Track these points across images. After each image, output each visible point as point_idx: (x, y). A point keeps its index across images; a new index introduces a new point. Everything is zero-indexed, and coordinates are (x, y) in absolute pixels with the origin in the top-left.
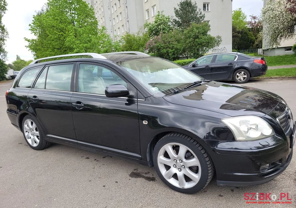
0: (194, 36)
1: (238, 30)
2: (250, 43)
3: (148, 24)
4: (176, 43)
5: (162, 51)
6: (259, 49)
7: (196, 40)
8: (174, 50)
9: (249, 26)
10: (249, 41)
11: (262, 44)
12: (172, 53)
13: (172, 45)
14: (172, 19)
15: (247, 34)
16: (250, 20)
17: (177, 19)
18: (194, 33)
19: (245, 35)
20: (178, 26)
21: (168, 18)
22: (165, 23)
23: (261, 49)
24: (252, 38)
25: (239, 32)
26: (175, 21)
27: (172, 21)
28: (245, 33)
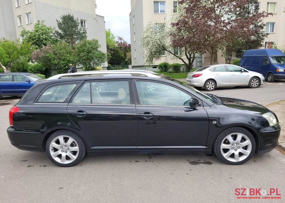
0: (87, 50)
1: (111, 48)
2: (121, 59)
3: (27, 32)
4: (68, 55)
5: (53, 62)
6: (129, 65)
7: (89, 54)
8: (66, 62)
9: (116, 45)
10: (120, 58)
11: (131, 61)
12: (65, 65)
13: (63, 57)
14: (54, 31)
15: (118, 52)
16: (117, 40)
17: (60, 31)
18: (87, 47)
19: (116, 52)
20: (60, 38)
21: (50, 29)
22: (46, 33)
23: (131, 65)
24: (122, 55)
25: (111, 50)
26: (57, 32)
27: (54, 32)
28: (116, 51)
